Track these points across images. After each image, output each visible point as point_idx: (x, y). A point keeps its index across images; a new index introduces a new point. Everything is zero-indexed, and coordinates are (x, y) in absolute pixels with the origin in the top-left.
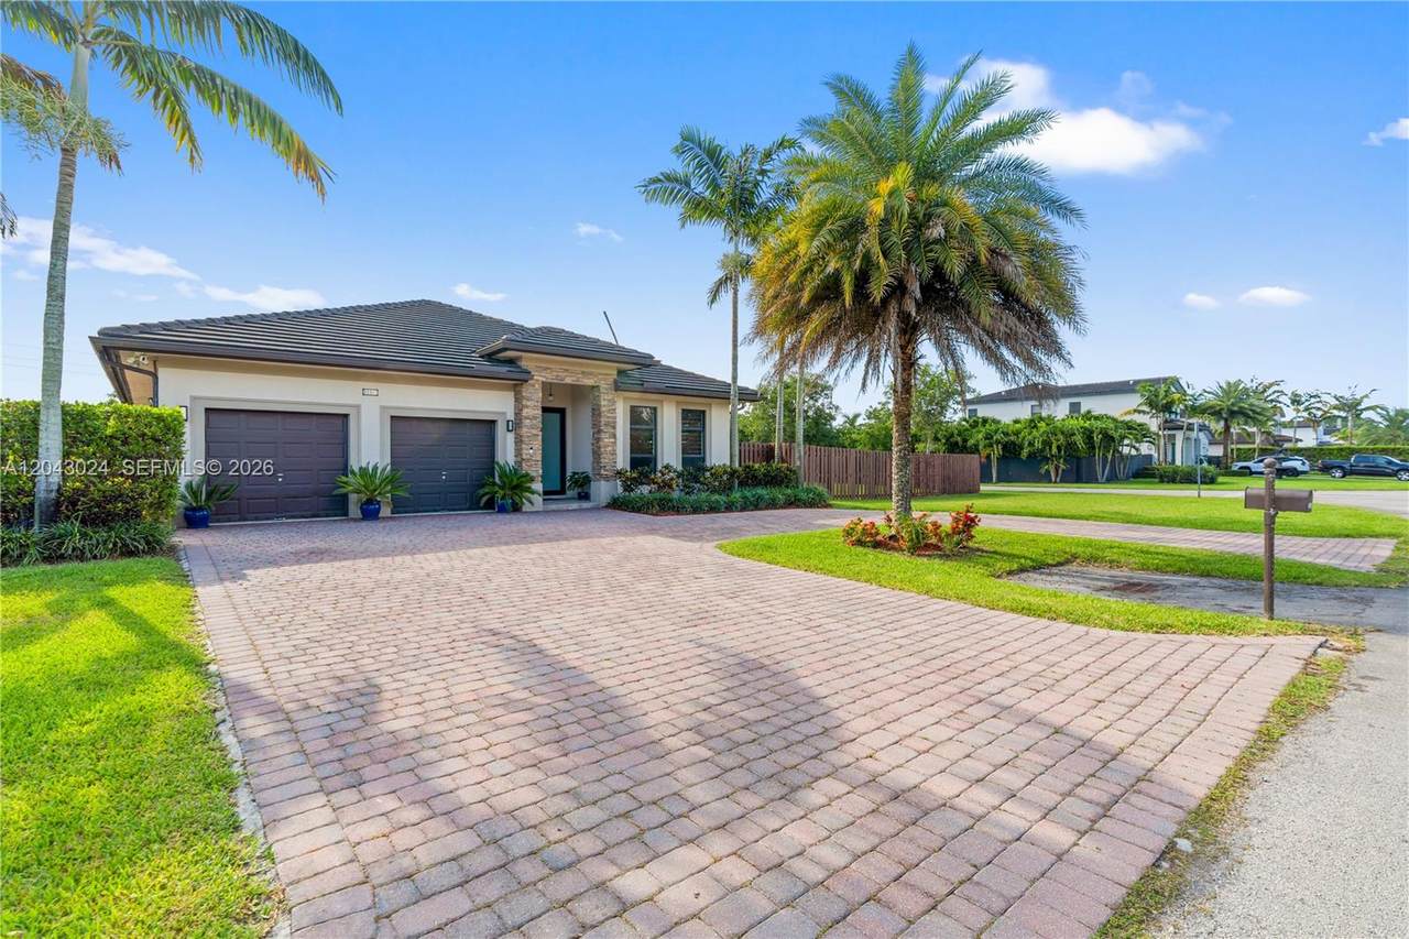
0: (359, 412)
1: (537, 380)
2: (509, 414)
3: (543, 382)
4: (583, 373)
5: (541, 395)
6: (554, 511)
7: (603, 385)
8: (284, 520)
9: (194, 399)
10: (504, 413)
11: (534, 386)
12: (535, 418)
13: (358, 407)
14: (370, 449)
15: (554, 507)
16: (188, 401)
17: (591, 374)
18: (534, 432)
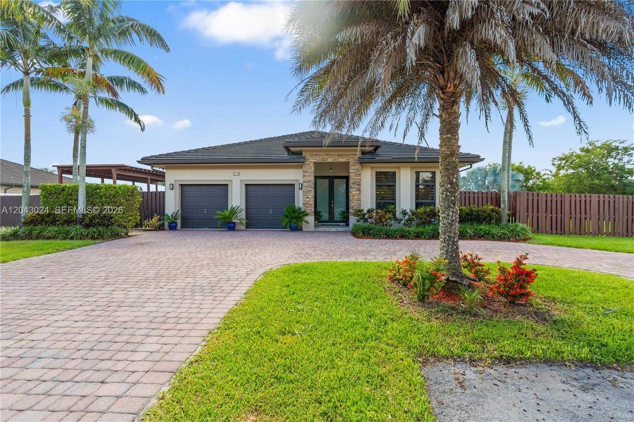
0: (232, 183)
1: (311, 162)
2: (300, 181)
3: (314, 163)
4: (338, 155)
5: (313, 169)
6: (320, 232)
7: (352, 161)
8: (207, 229)
9: (176, 181)
10: (298, 180)
11: (309, 165)
12: (310, 182)
13: (231, 181)
14: (237, 199)
15: (321, 229)
16: (174, 182)
17: (343, 155)
18: (309, 189)
